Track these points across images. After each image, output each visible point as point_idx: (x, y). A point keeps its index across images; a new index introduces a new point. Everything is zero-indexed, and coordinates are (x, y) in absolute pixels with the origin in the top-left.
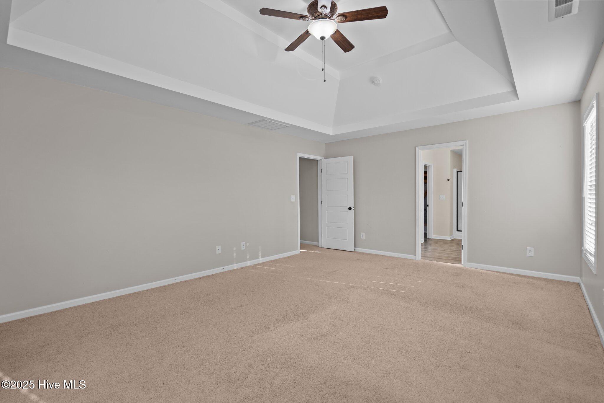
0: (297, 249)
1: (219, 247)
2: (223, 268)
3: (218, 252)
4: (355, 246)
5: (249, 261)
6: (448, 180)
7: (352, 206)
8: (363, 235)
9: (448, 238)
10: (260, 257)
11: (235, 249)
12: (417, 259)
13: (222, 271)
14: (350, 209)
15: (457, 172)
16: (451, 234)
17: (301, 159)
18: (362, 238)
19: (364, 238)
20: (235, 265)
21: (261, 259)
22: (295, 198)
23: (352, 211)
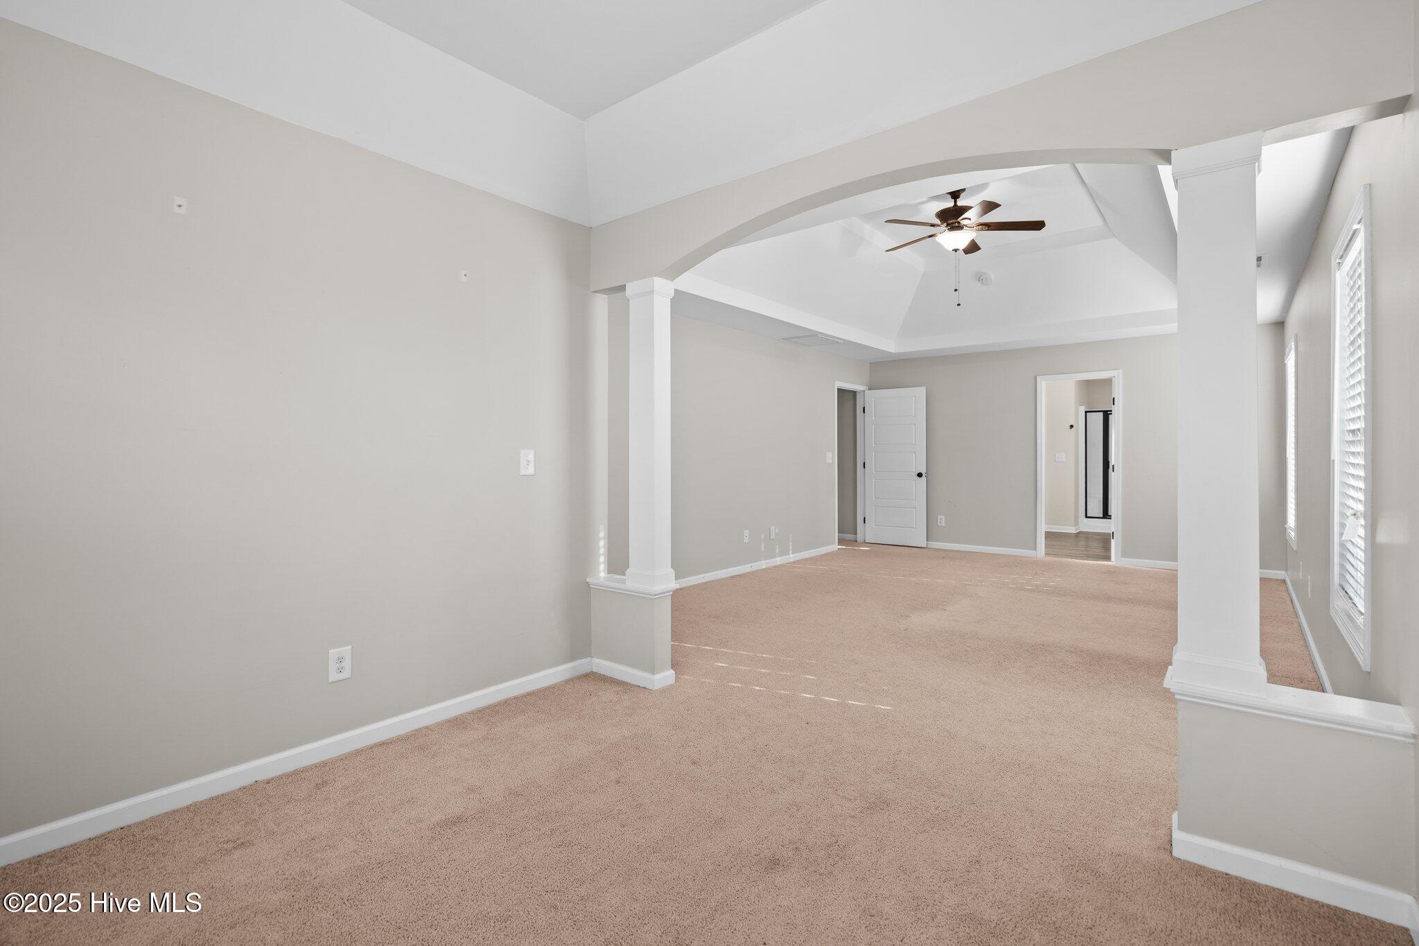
0: (834, 544)
1: (746, 532)
2: (751, 565)
3: (746, 540)
4: (927, 540)
5: (779, 556)
6: (1072, 426)
7: (924, 472)
8: (942, 520)
9: (1072, 530)
10: (791, 552)
11: (763, 536)
12: (1039, 556)
13: (750, 570)
14: (920, 475)
15: (1086, 412)
16: (1076, 523)
17: (839, 390)
18: (939, 524)
19: (943, 524)
20: (764, 562)
21: (791, 556)
22: (832, 457)
23: (924, 478)
